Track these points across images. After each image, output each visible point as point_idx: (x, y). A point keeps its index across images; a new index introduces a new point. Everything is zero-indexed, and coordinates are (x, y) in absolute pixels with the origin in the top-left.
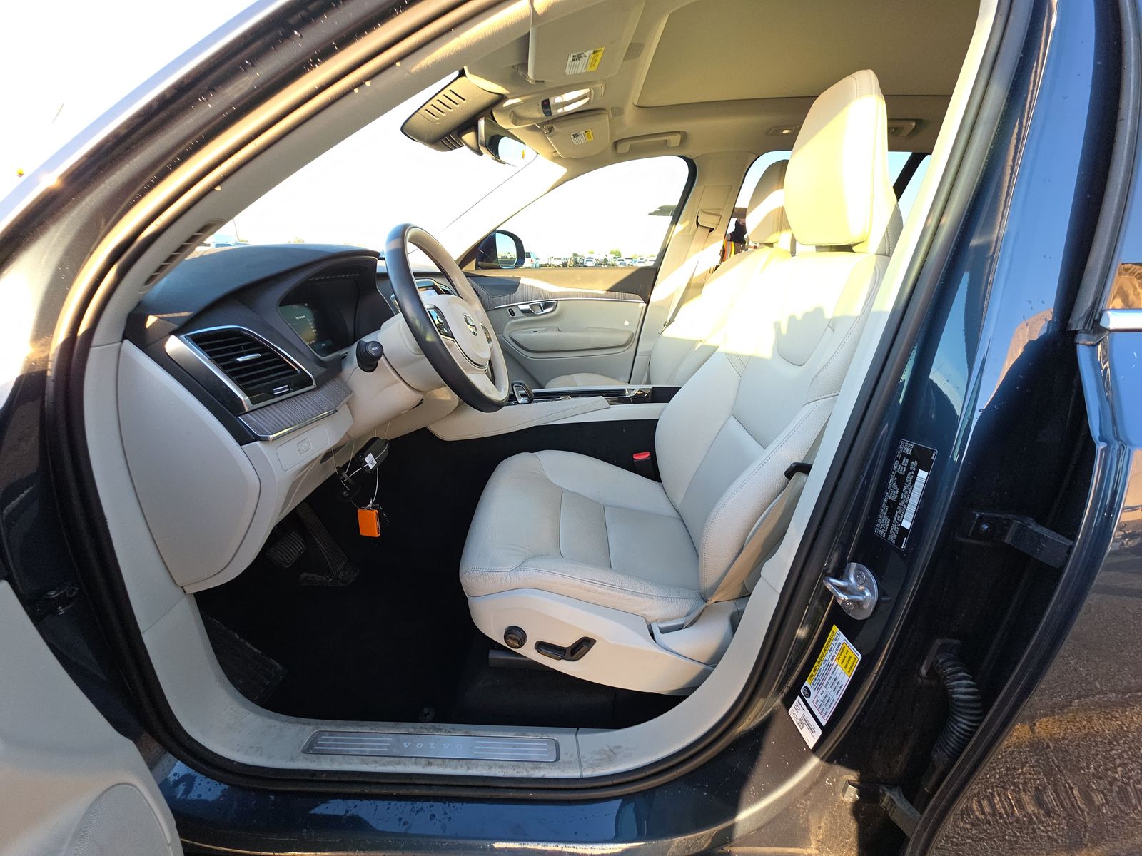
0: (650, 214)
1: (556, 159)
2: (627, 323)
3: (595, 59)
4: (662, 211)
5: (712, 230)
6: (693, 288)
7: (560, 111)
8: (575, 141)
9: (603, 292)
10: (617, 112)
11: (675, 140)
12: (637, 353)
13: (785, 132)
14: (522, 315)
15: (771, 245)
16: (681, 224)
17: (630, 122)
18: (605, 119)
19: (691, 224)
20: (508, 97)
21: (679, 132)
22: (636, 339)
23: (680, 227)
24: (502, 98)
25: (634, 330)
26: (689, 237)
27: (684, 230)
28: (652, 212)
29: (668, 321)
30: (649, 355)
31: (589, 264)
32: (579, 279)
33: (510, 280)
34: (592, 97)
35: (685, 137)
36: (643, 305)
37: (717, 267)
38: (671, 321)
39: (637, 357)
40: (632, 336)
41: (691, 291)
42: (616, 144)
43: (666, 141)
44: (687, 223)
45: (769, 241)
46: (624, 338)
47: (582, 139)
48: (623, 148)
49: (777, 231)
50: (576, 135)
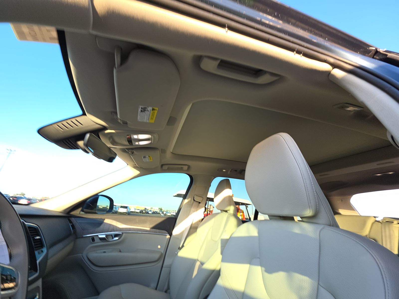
0: (174, 196)
1: (135, 167)
2: (159, 247)
3: (153, 115)
4: (179, 196)
5: (200, 203)
6: (193, 229)
7: (137, 143)
8: (144, 160)
9: (148, 229)
10: (163, 151)
11: (185, 168)
12: (164, 266)
13: (224, 170)
14: (99, 241)
15: (226, 211)
16: (187, 199)
17: (168, 157)
18: (158, 153)
19: (191, 200)
20: (108, 128)
21: (187, 165)
22: (163, 257)
23: (186, 201)
24: (105, 128)
25: (163, 251)
26: (190, 205)
27: (188, 202)
28: (175, 195)
29: (181, 246)
30: (170, 267)
31: (150, 212)
32: (137, 221)
33: (99, 220)
34: (153, 141)
35: (189, 167)
36: (168, 236)
37: (203, 219)
38: (183, 246)
39: (163, 268)
40: (162, 254)
41: (192, 230)
42: (162, 166)
43: (182, 167)
44: (190, 199)
45: (226, 209)
46: (157, 256)
47: (147, 160)
48: (165, 167)
49: (229, 206)
50: (145, 157)
